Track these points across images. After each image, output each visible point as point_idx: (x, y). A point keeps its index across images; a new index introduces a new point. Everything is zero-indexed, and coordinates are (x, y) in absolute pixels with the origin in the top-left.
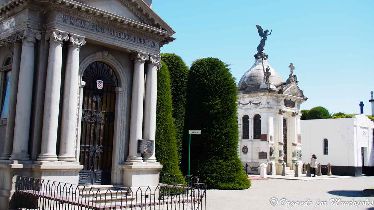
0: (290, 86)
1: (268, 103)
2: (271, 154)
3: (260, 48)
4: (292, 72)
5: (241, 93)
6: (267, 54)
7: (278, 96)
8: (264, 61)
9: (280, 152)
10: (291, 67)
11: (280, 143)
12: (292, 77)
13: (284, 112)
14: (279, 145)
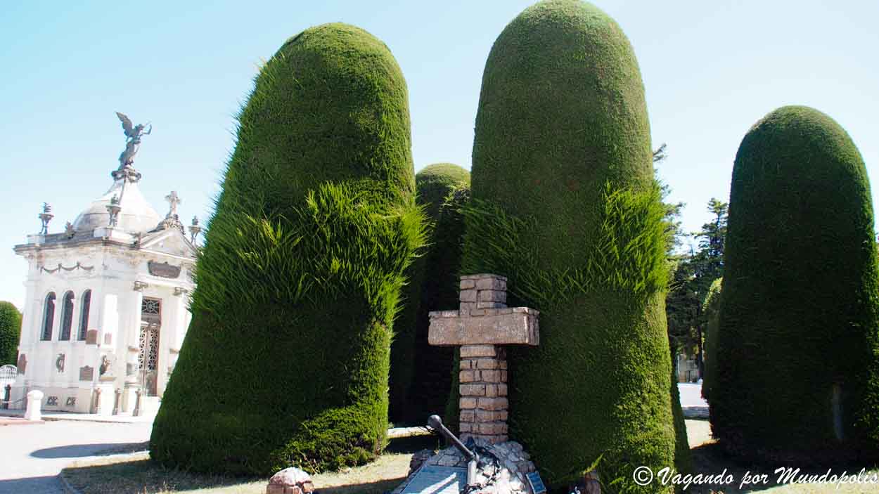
0: (160, 235)
1: (105, 268)
2: (103, 370)
3: (125, 159)
4: (172, 208)
5: (61, 246)
6: (139, 172)
7: (133, 254)
8: (128, 184)
9: (129, 366)
10: (173, 199)
11: (132, 350)
12: (171, 217)
13: (146, 286)
14: (130, 353)
